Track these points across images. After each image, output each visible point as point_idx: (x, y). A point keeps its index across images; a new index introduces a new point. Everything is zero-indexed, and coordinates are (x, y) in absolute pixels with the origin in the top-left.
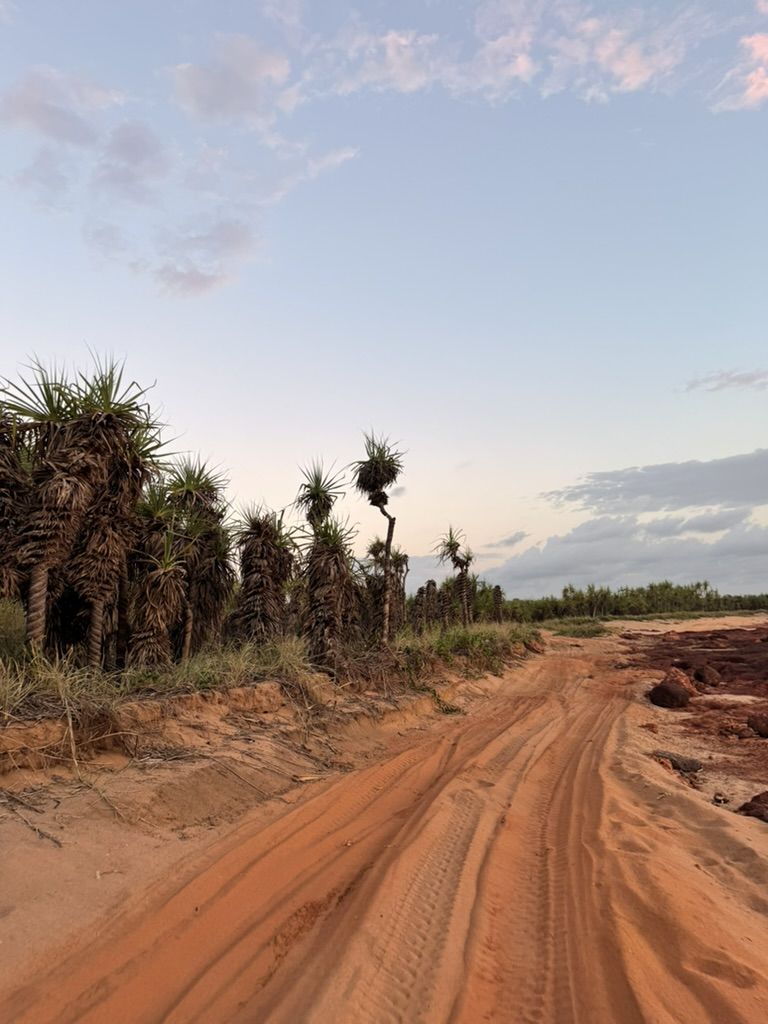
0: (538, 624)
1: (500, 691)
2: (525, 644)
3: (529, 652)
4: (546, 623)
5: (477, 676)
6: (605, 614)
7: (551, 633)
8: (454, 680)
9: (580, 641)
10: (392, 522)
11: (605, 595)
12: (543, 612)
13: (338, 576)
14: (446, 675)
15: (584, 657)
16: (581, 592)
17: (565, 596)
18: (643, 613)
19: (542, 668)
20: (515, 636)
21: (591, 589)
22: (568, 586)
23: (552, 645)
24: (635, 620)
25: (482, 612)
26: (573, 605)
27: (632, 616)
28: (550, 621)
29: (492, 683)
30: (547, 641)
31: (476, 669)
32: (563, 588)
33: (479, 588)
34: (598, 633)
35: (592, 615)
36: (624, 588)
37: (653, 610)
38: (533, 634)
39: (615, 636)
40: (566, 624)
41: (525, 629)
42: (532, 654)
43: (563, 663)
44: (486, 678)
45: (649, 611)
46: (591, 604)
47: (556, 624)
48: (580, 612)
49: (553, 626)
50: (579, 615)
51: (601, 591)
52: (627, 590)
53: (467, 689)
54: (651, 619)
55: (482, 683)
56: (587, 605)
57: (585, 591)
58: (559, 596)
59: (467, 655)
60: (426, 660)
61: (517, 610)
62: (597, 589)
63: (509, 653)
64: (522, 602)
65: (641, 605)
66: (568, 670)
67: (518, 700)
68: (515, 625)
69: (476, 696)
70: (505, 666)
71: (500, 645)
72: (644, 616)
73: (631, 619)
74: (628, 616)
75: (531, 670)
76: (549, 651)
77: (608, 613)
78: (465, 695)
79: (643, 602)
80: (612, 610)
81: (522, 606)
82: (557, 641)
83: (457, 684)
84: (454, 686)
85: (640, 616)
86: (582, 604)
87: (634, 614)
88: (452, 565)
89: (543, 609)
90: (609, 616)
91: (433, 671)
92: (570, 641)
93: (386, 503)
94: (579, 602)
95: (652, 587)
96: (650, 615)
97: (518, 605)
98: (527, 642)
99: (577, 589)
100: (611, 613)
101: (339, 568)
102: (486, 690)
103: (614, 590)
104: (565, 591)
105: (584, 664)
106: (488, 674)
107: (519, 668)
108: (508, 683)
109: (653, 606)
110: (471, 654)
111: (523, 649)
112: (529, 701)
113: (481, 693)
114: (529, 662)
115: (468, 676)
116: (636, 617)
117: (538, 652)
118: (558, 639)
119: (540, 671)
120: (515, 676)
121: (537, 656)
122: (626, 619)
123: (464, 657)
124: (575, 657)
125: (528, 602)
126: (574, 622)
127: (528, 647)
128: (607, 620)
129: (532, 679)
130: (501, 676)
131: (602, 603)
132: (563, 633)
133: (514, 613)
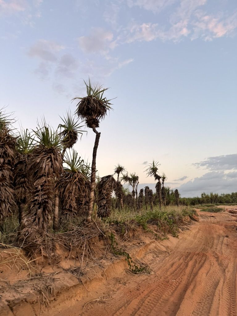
0: (193, 206)
1: (177, 247)
2: (190, 216)
3: (192, 221)
4: (196, 206)
5: (163, 238)
6: (217, 203)
7: (199, 210)
8: (147, 241)
9: (213, 214)
10: (98, 135)
11: (216, 196)
12: (194, 202)
13: (52, 170)
14: (142, 237)
15: (218, 223)
16: (208, 195)
17: (202, 196)
18: (230, 203)
19: (199, 230)
20: (185, 213)
21: (211, 194)
22: (203, 193)
23: (201, 216)
24: (228, 205)
25: (172, 201)
26: (205, 200)
27: (227, 204)
28: (197, 205)
29: (172, 242)
30: (199, 214)
31: (163, 233)
32: (201, 194)
33: (170, 193)
34: (219, 210)
35: (212, 203)
36: (223, 194)
37: (233, 202)
38: (193, 211)
39: (227, 212)
40: (203, 207)
41: (189, 208)
42: (194, 222)
43: (209, 227)
44: (168, 239)
45: (232, 202)
46: (211, 199)
47: (200, 206)
48: (208, 202)
49: (199, 207)
50: (207, 203)
51: (215, 195)
52: (224, 194)
53: (156, 247)
54: (233, 205)
55: (166, 243)
56: (210, 200)
57: (209, 195)
58: (200, 197)
59: (157, 224)
60: (129, 229)
61: (185, 201)
62: (214, 194)
63: (182, 222)
64: (186, 199)
65: (229, 200)
66: (213, 231)
67: (188, 255)
68: (185, 207)
69: (161, 252)
70: (180, 230)
71: (177, 218)
72: (231, 204)
73: (226, 205)
74: (225, 204)
75: (194, 231)
76: (201, 220)
77: (218, 203)
78: (154, 252)
79: (230, 199)
80: (219, 202)
81: (187, 200)
82: (203, 214)
83: (149, 244)
84: (147, 246)
85: (230, 204)
86: (208, 199)
87: (227, 203)
88: (154, 178)
89: (194, 201)
90: (218, 204)
91: (134, 235)
92: (209, 214)
93: (97, 126)
94: (207, 199)
95: (233, 194)
96: (233, 203)
97: (185, 199)
98: (191, 215)
99: (206, 194)
100: (219, 203)
101: (52, 164)
102: (167, 247)
103: (219, 195)
104: (202, 195)
105: (220, 227)
106: (169, 236)
107: (188, 230)
108: (181, 241)
109: (233, 200)
110: (159, 224)
111: (189, 219)
112: (195, 257)
113: (164, 249)
114: (193, 226)
115: (157, 238)
116: (228, 204)
117: (196, 221)
118: (203, 213)
119: (198, 232)
120: (185, 236)
121: (196, 222)
122: (225, 205)
123: (155, 226)
124: (214, 223)
125: (189, 198)
126: (206, 206)
127: (192, 218)
128: (218, 205)
129: (195, 237)
130: (177, 237)
131: (215, 199)
132: (204, 210)
133: (184, 202)
